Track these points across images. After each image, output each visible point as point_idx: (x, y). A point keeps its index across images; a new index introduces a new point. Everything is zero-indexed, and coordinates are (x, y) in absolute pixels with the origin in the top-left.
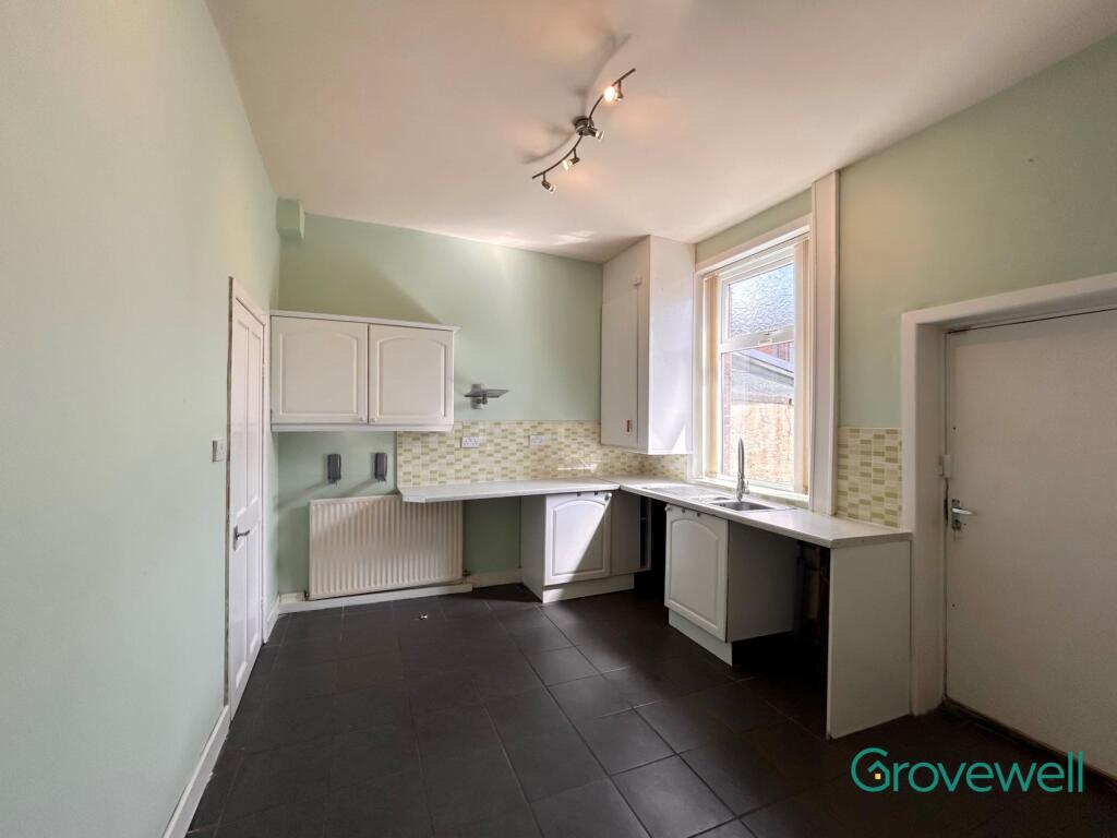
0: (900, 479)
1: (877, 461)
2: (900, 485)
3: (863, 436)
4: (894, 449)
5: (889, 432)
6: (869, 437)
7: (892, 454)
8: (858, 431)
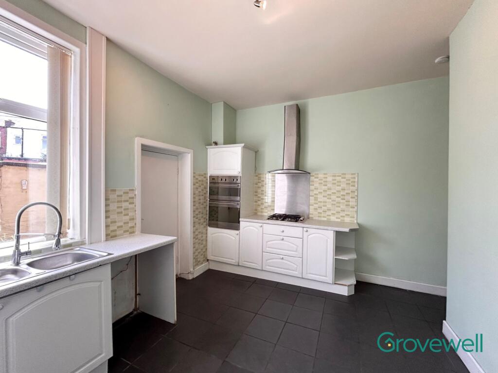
0: (135, 211)
1: (125, 205)
2: (136, 214)
3: (118, 193)
4: (133, 198)
5: (130, 190)
6: (121, 193)
7: (131, 201)
8: (115, 191)
